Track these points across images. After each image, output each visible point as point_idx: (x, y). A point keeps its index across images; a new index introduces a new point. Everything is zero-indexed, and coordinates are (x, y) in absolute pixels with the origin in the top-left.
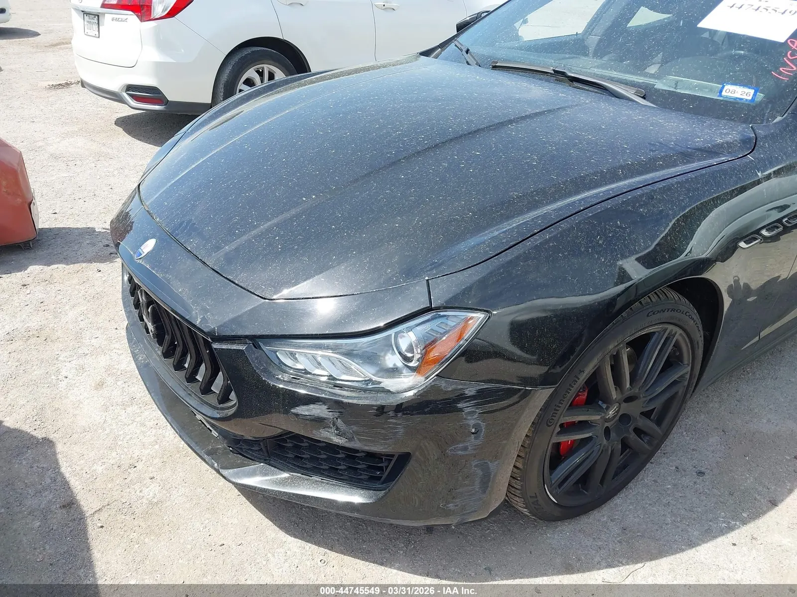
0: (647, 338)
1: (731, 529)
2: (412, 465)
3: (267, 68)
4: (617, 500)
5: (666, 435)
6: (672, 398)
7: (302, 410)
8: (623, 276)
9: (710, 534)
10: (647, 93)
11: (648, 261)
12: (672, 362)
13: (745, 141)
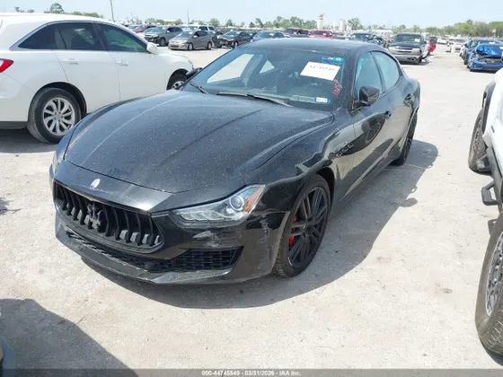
0: (313, 193)
1: (353, 267)
2: (244, 250)
3: (59, 99)
4: (311, 266)
5: (323, 234)
6: (322, 220)
7: (199, 236)
8: (299, 172)
9: (346, 271)
10: (289, 102)
11: (308, 164)
12: (321, 204)
13: (331, 117)
